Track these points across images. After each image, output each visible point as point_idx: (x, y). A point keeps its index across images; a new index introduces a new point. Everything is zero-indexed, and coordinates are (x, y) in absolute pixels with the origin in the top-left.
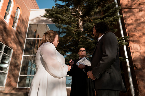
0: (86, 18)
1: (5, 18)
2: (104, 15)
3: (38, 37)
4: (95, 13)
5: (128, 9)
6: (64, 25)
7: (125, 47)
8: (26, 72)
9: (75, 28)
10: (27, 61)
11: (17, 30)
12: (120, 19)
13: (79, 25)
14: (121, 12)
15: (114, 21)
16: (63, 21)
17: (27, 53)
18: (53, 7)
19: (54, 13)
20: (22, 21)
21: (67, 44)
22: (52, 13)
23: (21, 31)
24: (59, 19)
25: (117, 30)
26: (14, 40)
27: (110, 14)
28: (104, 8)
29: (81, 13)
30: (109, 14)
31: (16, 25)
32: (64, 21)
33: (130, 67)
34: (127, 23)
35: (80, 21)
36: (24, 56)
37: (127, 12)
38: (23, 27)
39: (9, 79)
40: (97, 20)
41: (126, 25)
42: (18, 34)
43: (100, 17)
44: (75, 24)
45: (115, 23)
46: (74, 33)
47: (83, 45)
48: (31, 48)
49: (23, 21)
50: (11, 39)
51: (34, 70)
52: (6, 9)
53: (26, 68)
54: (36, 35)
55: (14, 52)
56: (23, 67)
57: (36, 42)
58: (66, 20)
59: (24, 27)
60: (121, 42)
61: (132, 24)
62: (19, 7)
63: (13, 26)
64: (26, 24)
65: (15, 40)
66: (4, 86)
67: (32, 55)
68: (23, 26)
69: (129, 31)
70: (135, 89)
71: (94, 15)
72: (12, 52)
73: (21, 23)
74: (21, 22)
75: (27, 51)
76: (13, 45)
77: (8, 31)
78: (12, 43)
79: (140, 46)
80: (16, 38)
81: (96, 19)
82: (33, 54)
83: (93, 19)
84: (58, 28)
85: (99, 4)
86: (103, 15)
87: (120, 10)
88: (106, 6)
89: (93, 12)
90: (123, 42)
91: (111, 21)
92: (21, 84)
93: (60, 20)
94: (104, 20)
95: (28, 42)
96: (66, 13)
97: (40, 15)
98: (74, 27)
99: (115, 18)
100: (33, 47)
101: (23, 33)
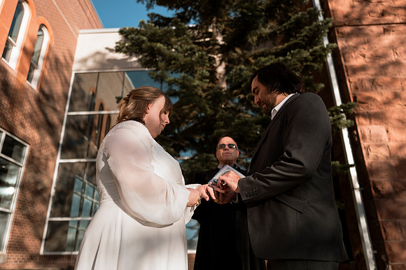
0: (235, 52)
1: (4, 56)
2: (286, 44)
3: (102, 108)
4: (261, 39)
5: (351, 28)
6: (172, 73)
7: (345, 132)
8: (66, 208)
9: (205, 80)
10: (69, 177)
11: (41, 90)
12: (330, 54)
13: (216, 72)
14: (332, 35)
15: (314, 61)
16: (169, 61)
17: (70, 154)
18: (142, 23)
19: (145, 38)
20: (53, 63)
21: (184, 128)
22: (139, 39)
23: (51, 91)
24: (160, 57)
25: (323, 85)
26: (31, 116)
27: (303, 40)
28: (284, 25)
29: (220, 39)
30: (301, 42)
31: (37, 74)
32: (173, 62)
33: (362, 189)
34: (351, 67)
35: (218, 63)
36: (60, 163)
37: (347, 36)
38: (56, 80)
39: (17, 231)
40: (267, 59)
41: (347, 72)
42: (44, 101)
43: (274, 49)
44: (204, 71)
45: (316, 65)
46: (201, 96)
47: (229, 130)
48: (81, 141)
49: (57, 64)
50: (24, 115)
51: (91, 203)
52: (9, 30)
53: (67, 198)
54: (94, 104)
55: (31, 151)
56: (58, 193)
57: (96, 122)
58: (178, 60)
59: (61, 80)
60: (334, 121)
61: (363, 68)
62: (47, 23)
63: (29, 78)
64: (66, 72)
65: (36, 118)
66: (4, 251)
67: (82, 160)
68: (58, 78)
69: (357, 88)
70: (376, 252)
71: (258, 45)
72: (26, 151)
73: (52, 69)
74: (51, 65)
75: (69, 148)
76: (30, 132)
77: (16, 90)
78: (27, 125)
79: (387, 131)
80: (39, 113)
81: (263, 55)
82: (87, 155)
83: (255, 57)
84: (155, 81)
85: (270, 13)
86: (283, 42)
87: (329, 28)
88: (292, 20)
89: (254, 35)
90: (339, 119)
91: (306, 60)
92: (54, 244)
93: (163, 60)
94: (287, 57)
95: (72, 121)
96: (179, 39)
97: (106, 47)
98: (201, 80)
99: (315, 51)
100: (86, 138)
101: (59, 97)
